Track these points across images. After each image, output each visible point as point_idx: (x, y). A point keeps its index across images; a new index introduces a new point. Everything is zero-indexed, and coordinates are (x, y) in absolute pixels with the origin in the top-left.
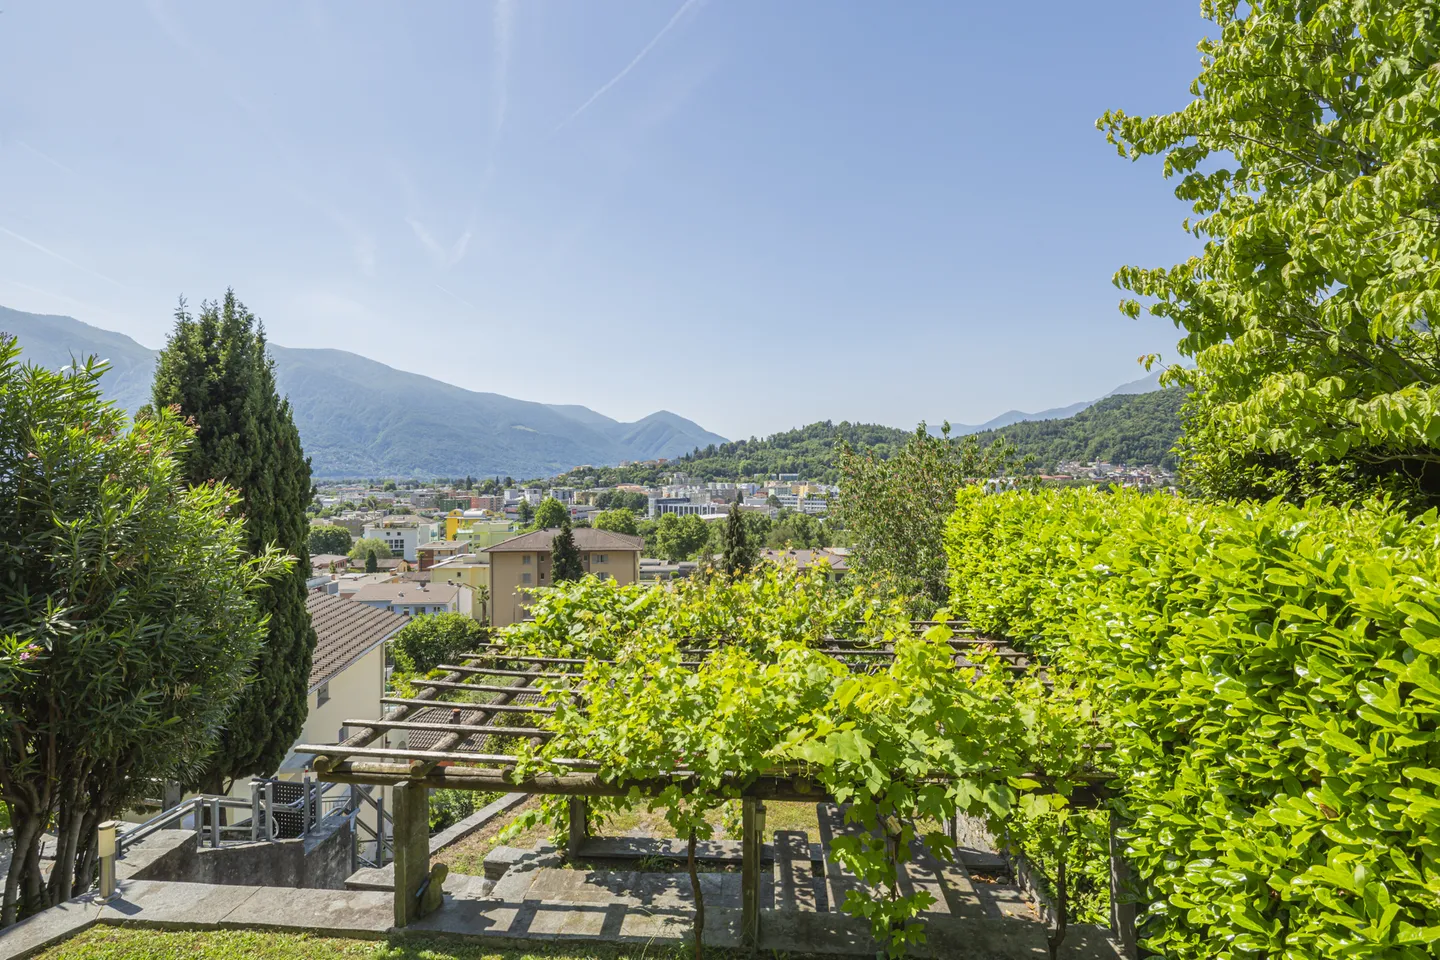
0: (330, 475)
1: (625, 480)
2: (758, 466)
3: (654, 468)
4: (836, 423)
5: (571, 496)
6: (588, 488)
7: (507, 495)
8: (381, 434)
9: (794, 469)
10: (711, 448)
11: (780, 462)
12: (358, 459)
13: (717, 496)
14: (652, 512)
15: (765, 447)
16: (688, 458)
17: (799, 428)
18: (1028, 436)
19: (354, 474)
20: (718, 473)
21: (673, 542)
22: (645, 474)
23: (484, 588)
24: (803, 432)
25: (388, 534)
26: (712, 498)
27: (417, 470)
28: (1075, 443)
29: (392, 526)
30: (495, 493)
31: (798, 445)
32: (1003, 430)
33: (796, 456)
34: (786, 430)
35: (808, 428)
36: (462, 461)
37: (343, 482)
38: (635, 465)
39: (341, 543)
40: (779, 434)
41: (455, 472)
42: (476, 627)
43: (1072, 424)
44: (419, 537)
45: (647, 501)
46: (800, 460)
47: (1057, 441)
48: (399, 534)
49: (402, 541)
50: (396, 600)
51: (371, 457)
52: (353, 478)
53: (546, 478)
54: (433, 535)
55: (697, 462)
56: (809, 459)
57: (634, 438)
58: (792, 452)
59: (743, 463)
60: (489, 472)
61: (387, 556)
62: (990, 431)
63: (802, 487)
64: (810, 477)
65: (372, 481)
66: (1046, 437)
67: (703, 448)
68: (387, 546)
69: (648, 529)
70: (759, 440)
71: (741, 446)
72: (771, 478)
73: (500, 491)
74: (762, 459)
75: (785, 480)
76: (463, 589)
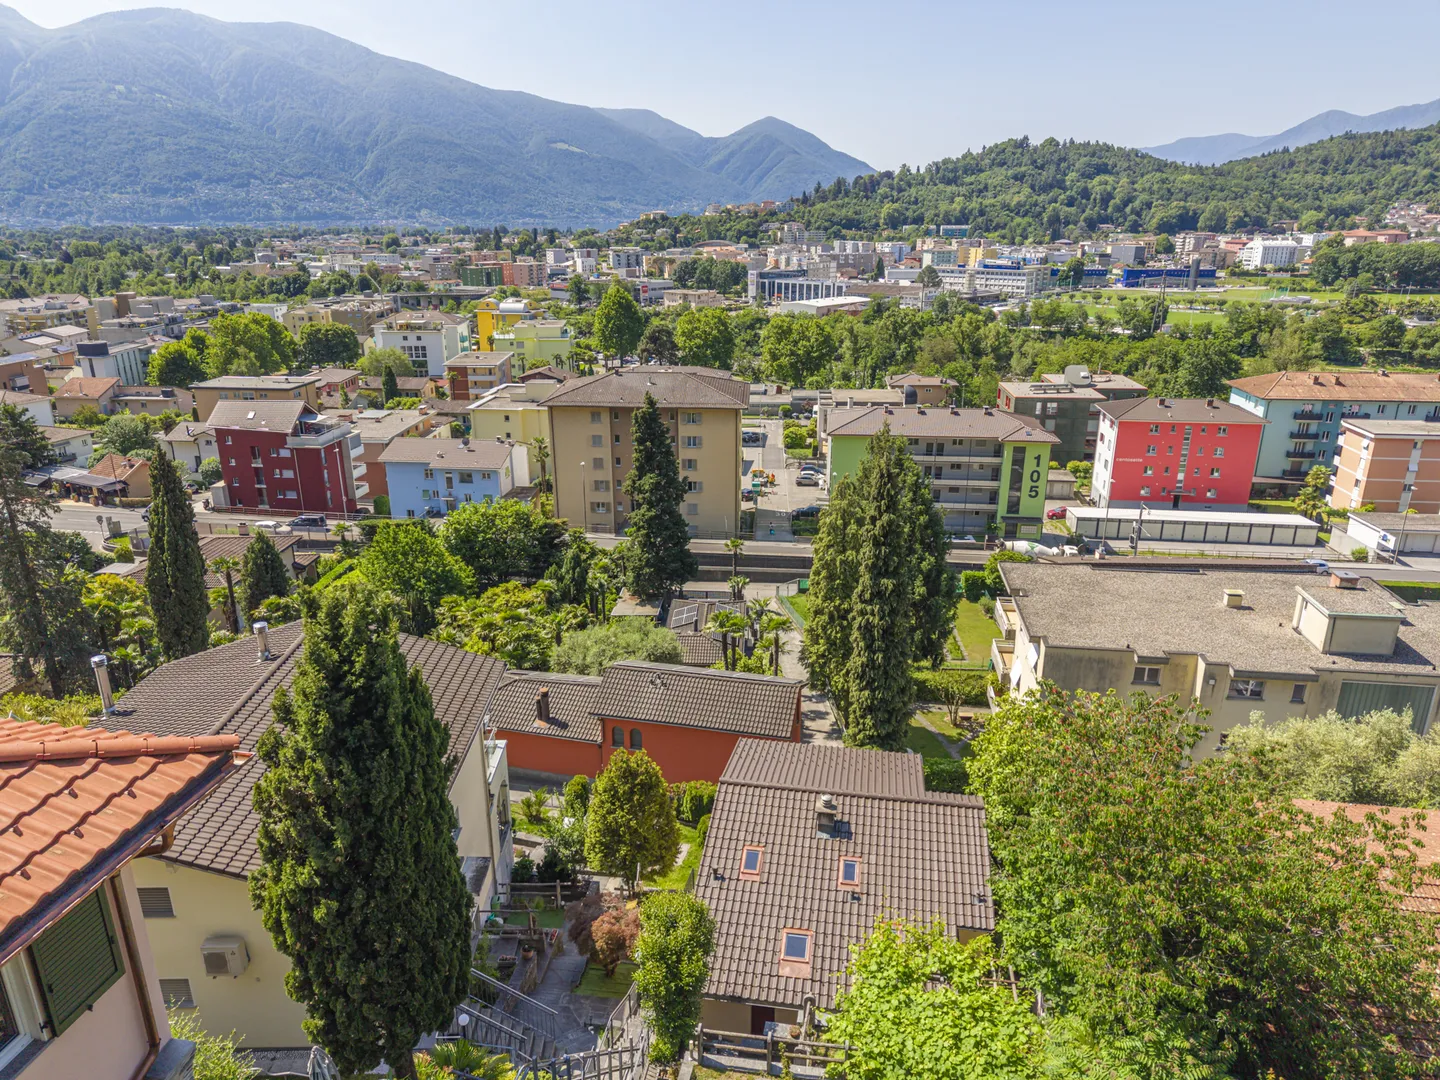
0: (309, 218)
1: (715, 234)
2: (909, 214)
3: (756, 215)
4: (1035, 141)
5: (638, 263)
6: (662, 248)
7: (550, 256)
8: (371, 157)
9: (963, 218)
10: (840, 183)
11: (943, 207)
12: (345, 196)
13: (847, 265)
14: (752, 290)
15: (922, 183)
16: (805, 200)
17: (977, 150)
18: (1349, 161)
19: (342, 217)
20: (850, 224)
21: (784, 361)
22: (742, 225)
23: (542, 441)
24: (982, 156)
25: (405, 338)
26: (839, 267)
27: (424, 212)
28: (1427, 171)
29: (408, 327)
30: (533, 254)
31: (972, 178)
32: (1309, 149)
33: (968, 197)
34: (956, 154)
35: (991, 150)
36: (484, 197)
37: (329, 232)
38: (728, 212)
39: (347, 347)
40: (946, 161)
41: (473, 214)
42: (541, 520)
43: (1429, 139)
44: (444, 342)
45: (746, 274)
46: (974, 204)
47: (1397, 169)
48: (419, 338)
49: (424, 348)
50: (435, 464)
51: (359, 191)
52: (339, 224)
53: (604, 228)
54: (463, 340)
55: (819, 206)
56: (987, 202)
57: (726, 161)
58: (963, 190)
59: (887, 208)
60: (523, 215)
61: (408, 373)
62: (1286, 150)
63: (973, 250)
64: (988, 230)
65: (366, 230)
66: (1379, 162)
67: (826, 186)
68: (406, 357)
69: (748, 322)
70: (914, 171)
71: (886, 181)
72: (927, 233)
73: (538, 253)
74: (916, 202)
75: (950, 235)
76: (517, 448)
